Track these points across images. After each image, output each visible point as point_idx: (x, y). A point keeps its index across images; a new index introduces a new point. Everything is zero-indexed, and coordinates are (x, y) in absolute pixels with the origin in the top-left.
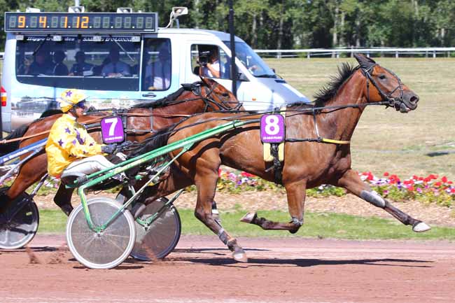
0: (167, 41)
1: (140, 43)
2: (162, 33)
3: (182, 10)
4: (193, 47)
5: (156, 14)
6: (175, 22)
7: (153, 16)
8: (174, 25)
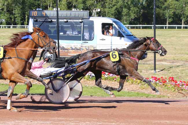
0: (92, 22)
3: (98, 9)
4: (103, 24)
5: (88, 11)
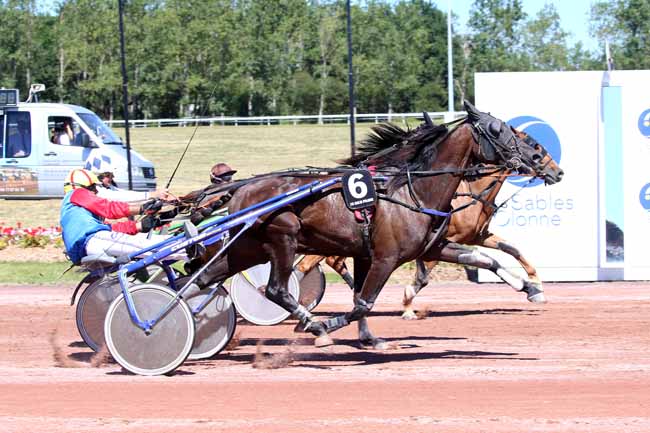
0: (27, 114)
1: (3, 116)
2: (22, 107)
3: (40, 86)
4: (51, 119)
5: (18, 91)
6: (34, 98)
7: (15, 92)
8: (33, 101)
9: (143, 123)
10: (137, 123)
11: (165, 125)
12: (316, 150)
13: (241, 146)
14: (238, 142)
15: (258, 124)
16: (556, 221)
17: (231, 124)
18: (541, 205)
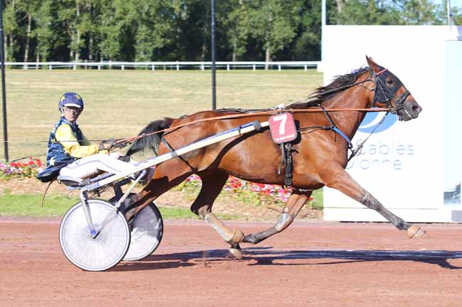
9: (35, 66)
10: (29, 66)
11: (55, 68)
12: (191, 95)
13: (121, 88)
14: (118, 85)
15: (144, 69)
16: (397, 165)
17: (119, 68)
18: (384, 150)
